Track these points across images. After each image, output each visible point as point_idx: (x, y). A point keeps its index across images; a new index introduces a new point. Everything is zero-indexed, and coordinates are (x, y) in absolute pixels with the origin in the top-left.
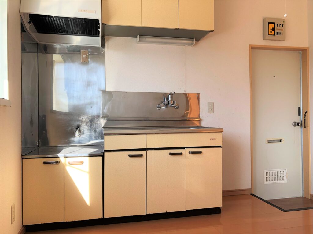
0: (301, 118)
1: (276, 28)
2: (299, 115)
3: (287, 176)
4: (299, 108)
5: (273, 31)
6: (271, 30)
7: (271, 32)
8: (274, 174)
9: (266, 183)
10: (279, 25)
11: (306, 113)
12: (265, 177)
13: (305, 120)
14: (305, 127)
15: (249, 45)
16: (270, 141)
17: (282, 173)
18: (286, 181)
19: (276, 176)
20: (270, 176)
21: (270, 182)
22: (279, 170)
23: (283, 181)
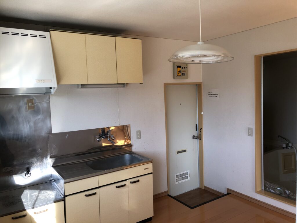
0: (197, 132)
1: (182, 70)
2: (197, 130)
3: (189, 175)
4: (196, 125)
5: (180, 73)
6: (179, 72)
7: (179, 74)
8: (182, 175)
9: (177, 183)
10: (183, 68)
11: (201, 129)
12: (176, 179)
13: (200, 134)
14: (200, 139)
15: (164, 83)
16: (178, 152)
17: (186, 174)
18: (189, 179)
19: (182, 177)
20: (179, 178)
21: (179, 182)
22: (184, 172)
23: (187, 180)
